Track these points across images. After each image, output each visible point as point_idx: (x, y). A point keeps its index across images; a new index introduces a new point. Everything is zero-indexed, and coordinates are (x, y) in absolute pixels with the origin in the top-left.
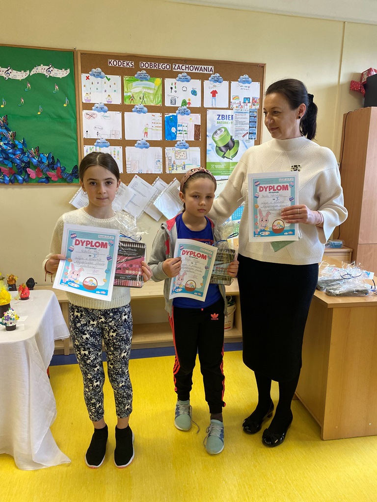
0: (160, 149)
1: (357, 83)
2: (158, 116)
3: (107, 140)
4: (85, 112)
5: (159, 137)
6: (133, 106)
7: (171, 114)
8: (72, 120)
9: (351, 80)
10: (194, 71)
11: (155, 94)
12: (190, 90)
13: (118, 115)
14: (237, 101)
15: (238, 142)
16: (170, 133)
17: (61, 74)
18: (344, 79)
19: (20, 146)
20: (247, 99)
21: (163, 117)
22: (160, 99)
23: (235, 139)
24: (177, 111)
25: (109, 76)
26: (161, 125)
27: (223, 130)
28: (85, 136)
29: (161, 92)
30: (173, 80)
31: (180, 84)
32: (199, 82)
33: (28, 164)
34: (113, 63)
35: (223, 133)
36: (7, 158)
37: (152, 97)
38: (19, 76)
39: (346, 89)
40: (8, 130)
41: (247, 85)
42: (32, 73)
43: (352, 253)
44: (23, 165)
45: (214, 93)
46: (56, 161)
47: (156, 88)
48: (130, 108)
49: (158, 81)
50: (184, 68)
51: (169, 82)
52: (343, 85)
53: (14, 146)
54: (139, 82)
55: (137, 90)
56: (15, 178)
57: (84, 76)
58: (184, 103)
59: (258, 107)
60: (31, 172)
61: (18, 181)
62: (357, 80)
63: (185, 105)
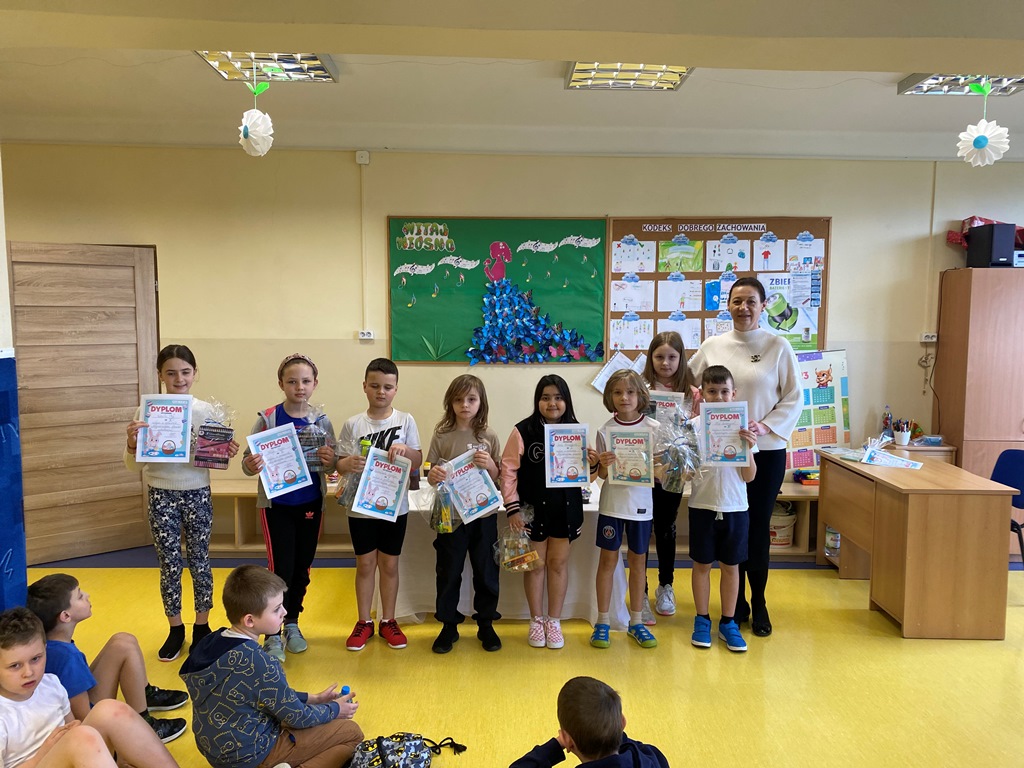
0: (698, 321)
1: (957, 234)
2: (697, 284)
3: (636, 313)
4: (614, 282)
5: (699, 308)
6: (669, 274)
7: (712, 281)
8: (600, 293)
9: (948, 229)
10: (742, 230)
11: (695, 260)
12: (737, 252)
13: (651, 284)
14: (796, 262)
15: (797, 310)
16: (712, 302)
17: (590, 243)
18: (939, 228)
19: (543, 323)
20: (807, 260)
21: (703, 284)
22: (700, 264)
23: (793, 306)
24: (721, 277)
25: (642, 243)
26: (701, 294)
27: (778, 296)
28: (612, 309)
29: (702, 257)
30: (717, 242)
31: (725, 247)
32: (747, 243)
33: (551, 341)
34: (648, 228)
35: (778, 300)
36: (529, 335)
37: (691, 263)
38: (548, 248)
39: (942, 241)
40: (531, 305)
41: (808, 242)
42: (561, 244)
43: (957, 452)
44: (544, 342)
45: (766, 254)
46: (579, 336)
47: (696, 253)
48: (664, 276)
49: (699, 244)
50: (730, 227)
51: (711, 245)
52: (936, 236)
53: (536, 322)
54: (677, 247)
55: (674, 255)
56: (536, 357)
57: (615, 244)
58: (729, 267)
59: (822, 268)
60: (553, 350)
61: (538, 360)
62: (957, 229)
63: (731, 269)
